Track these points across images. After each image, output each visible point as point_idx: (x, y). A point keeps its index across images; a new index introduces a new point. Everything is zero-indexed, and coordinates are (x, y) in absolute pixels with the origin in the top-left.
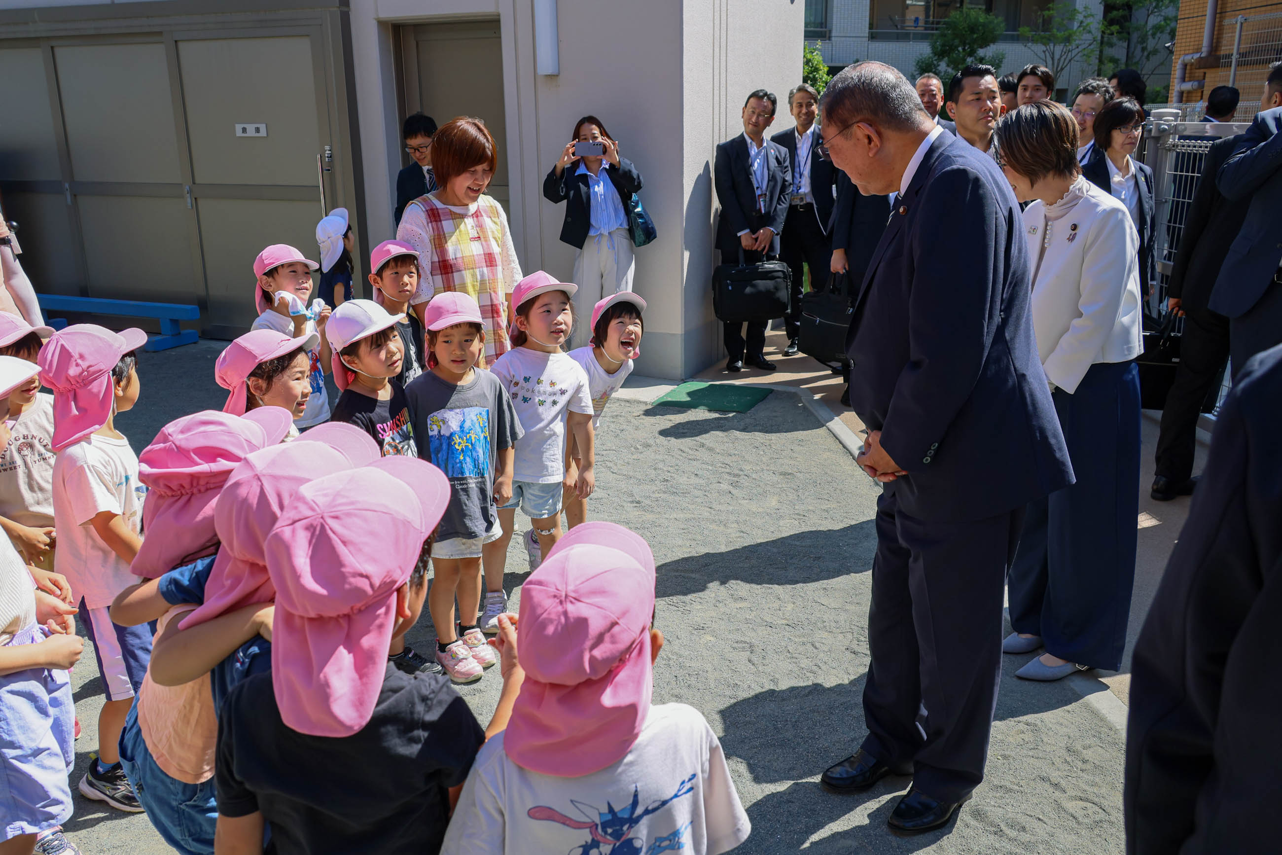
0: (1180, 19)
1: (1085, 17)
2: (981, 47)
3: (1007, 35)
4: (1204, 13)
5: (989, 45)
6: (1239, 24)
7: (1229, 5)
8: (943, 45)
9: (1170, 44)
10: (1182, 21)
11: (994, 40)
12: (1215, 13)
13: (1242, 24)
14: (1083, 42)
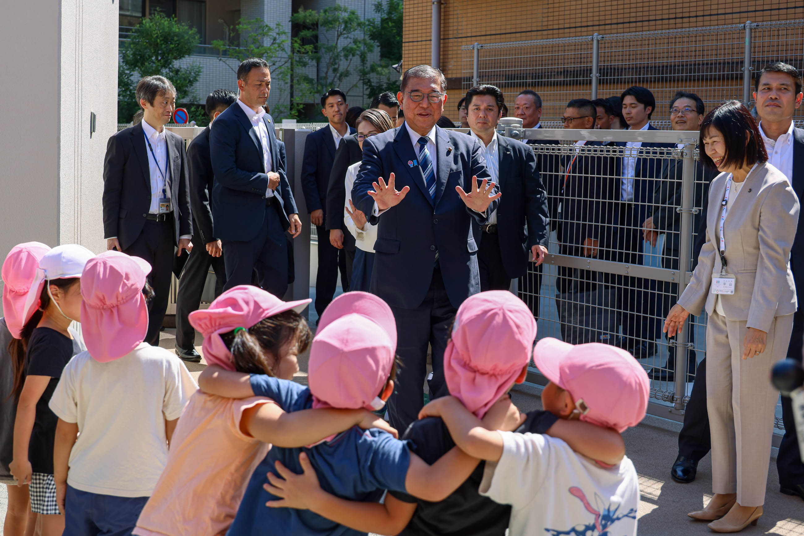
0: (405, 42)
1: (278, 34)
2: (176, 58)
3: (201, 47)
4: (429, 38)
5: (183, 57)
6: (476, 51)
7: (451, 32)
8: (134, 54)
9: (397, 65)
10: (407, 44)
11: (189, 52)
12: (439, 39)
13: (478, 50)
14: (279, 59)
